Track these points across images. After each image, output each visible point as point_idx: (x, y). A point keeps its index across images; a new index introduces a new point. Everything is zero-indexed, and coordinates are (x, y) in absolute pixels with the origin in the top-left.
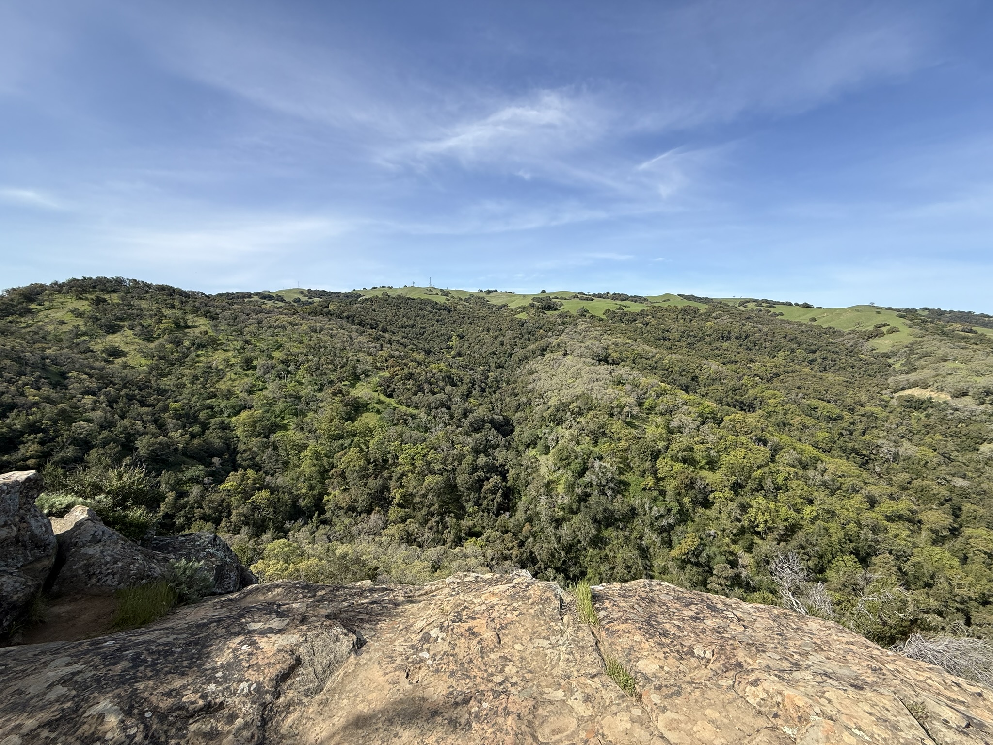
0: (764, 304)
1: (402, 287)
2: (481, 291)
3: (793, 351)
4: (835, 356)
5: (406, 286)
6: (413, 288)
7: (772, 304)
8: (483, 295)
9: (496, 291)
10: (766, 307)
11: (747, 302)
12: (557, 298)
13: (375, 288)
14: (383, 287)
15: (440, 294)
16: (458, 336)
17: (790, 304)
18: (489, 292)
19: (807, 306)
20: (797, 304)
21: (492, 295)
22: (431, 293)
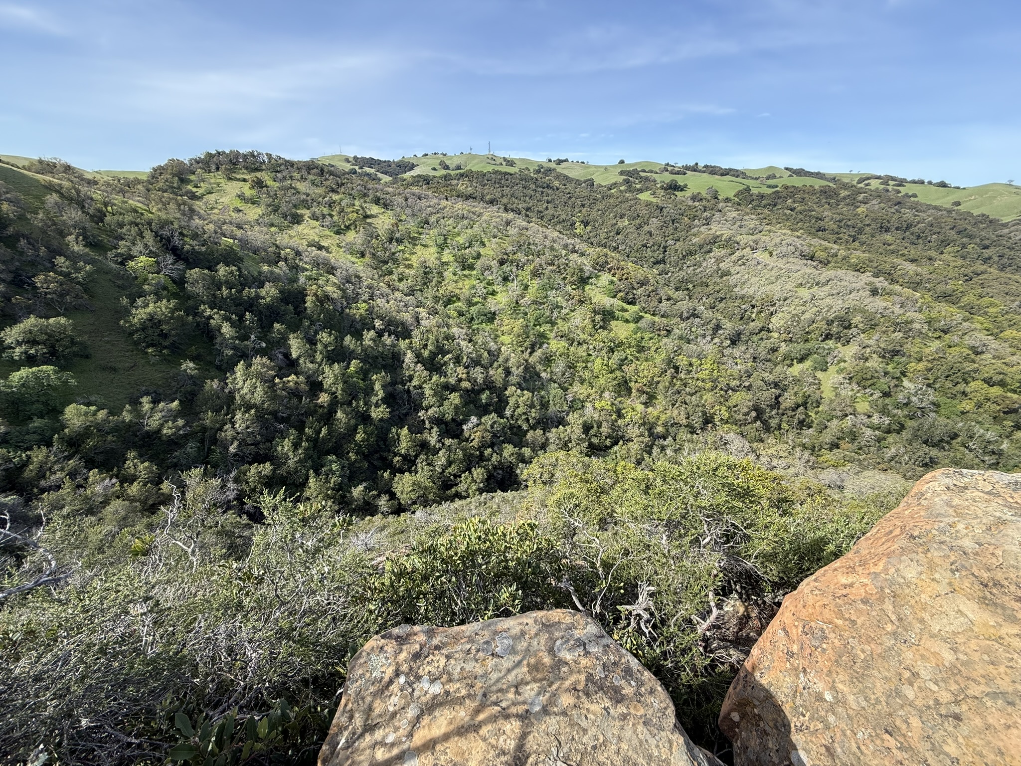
0: (891, 183)
1: (457, 154)
2: (550, 161)
3: (964, 246)
4: (1012, 253)
5: (462, 153)
6: (471, 157)
7: (901, 182)
8: (553, 165)
9: (566, 160)
10: (894, 185)
11: (868, 179)
12: (645, 171)
13: (426, 155)
14: (435, 154)
15: (504, 163)
16: (582, 222)
17: (922, 182)
18: (559, 162)
19: (943, 185)
20: (930, 183)
21: (563, 165)
22: (494, 163)
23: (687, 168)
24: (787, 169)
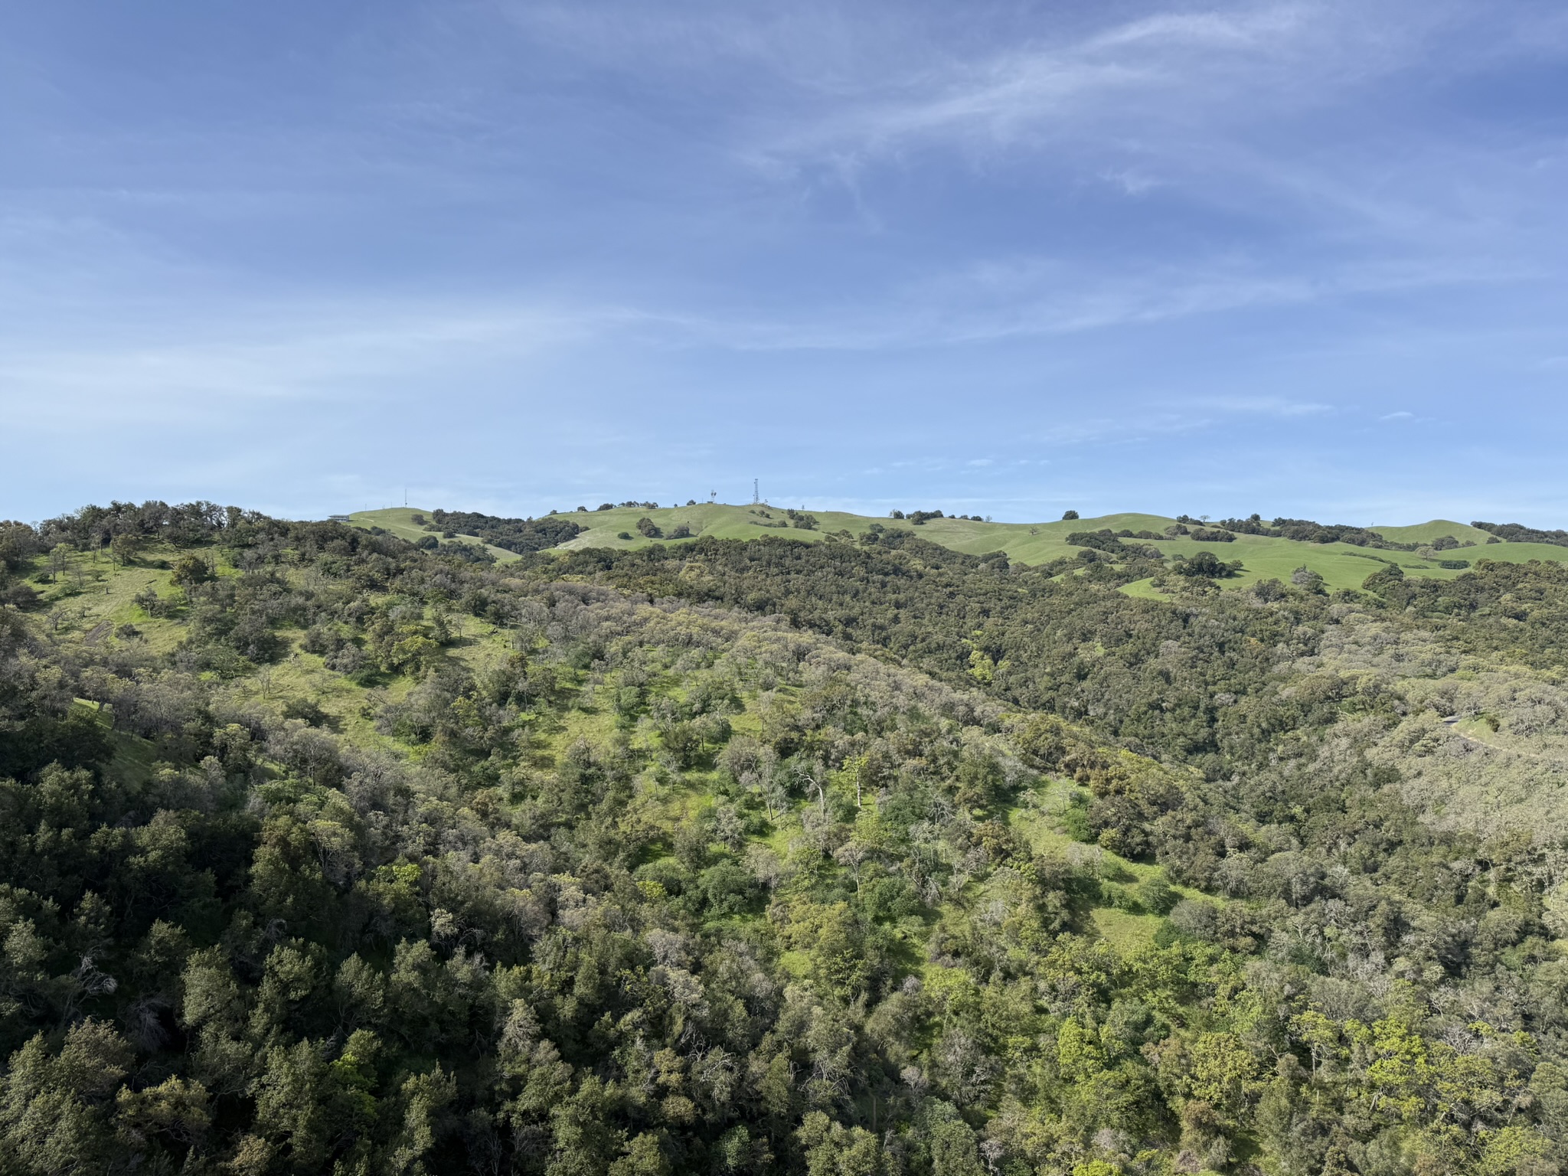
1: (682, 503)
2: (899, 516)
5: (692, 503)
6: (714, 510)
8: (906, 526)
9: (937, 515)
12: (1130, 535)
13: (607, 507)
14: (630, 504)
15: (791, 523)
16: (987, 649)
18: (921, 518)
21: (930, 524)
22: (768, 521)
23: (1234, 526)
24: (1479, 525)
